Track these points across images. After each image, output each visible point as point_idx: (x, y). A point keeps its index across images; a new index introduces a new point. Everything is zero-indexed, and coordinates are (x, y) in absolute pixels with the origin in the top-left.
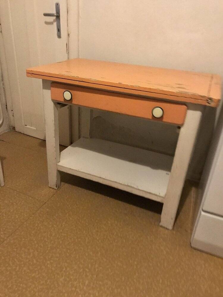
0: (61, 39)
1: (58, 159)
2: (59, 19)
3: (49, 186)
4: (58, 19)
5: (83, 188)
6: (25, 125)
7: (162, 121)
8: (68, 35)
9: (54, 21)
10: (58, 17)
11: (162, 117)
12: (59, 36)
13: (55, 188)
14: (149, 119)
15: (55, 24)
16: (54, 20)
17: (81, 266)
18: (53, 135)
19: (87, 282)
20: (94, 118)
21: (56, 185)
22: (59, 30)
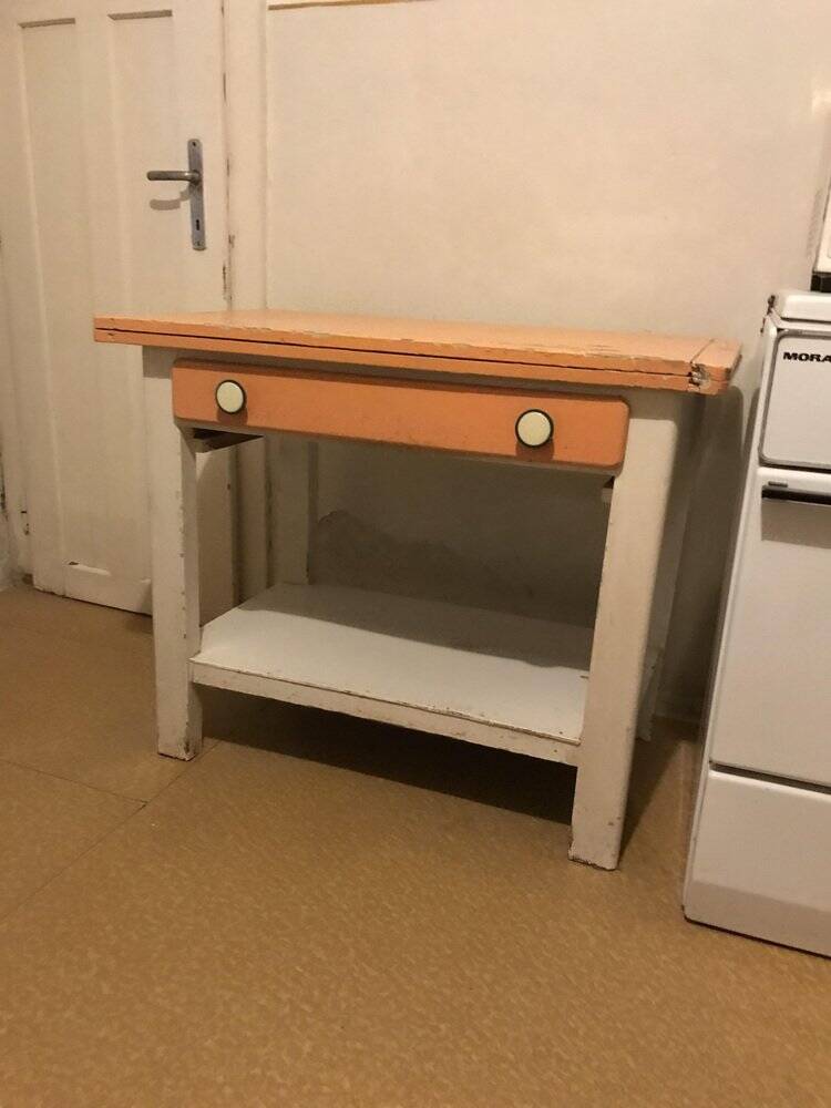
0: (205, 252)
1: (193, 642)
2: (200, 189)
3: (161, 751)
4: (195, 191)
5: (288, 752)
6: (73, 563)
7: (549, 460)
8: (231, 240)
9: (183, 196)
10: (196, 183)
11: (548, 444)
12: (199, 244)
13: (183, 755)
14: (508, 457)
15: (186, 206)
16: (182, 193)
17: (285, 996)
18: (178, 547)
19: (307, 1047)
20: (323, 519)
21: (187, 744)
22: (198, 225)
